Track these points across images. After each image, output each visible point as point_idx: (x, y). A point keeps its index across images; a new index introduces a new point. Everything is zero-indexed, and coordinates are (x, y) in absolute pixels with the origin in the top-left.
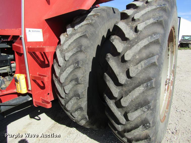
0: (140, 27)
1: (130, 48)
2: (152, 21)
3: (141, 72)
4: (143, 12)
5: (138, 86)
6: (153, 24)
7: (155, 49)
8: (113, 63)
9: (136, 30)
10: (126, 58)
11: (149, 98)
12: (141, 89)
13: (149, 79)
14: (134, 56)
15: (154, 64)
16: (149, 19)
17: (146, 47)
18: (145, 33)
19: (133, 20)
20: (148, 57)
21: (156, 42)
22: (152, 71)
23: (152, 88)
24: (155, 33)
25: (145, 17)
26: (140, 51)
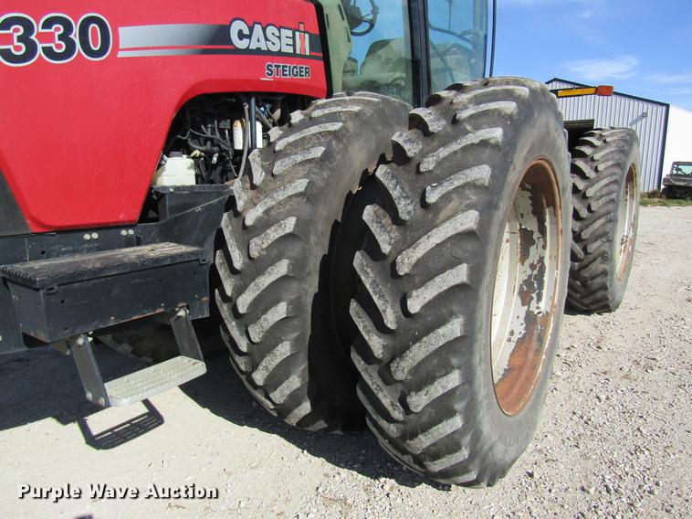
0: (601, 167)
1: (592, 186)
2: (611, 163)
3: (601, 207)
4: (602, 153)
5: (599, 218)
6: (613, 165)
7: (614, 187)
9: (596, 170)
10: (588, 195)
11: (608, 230)
12: (602, 221)
13: (609, 213)
14: (596, 192)
15: (613, 200)
16: (608, 160)
17: (606, 185)
18: (606, 173)
19: (592, 159)
20: (607, 194)
21: (615, 182)
22: (611, 206)
23: (611, 221)
24: (614, 174)
25: (605, 159)
26: (601, 188)
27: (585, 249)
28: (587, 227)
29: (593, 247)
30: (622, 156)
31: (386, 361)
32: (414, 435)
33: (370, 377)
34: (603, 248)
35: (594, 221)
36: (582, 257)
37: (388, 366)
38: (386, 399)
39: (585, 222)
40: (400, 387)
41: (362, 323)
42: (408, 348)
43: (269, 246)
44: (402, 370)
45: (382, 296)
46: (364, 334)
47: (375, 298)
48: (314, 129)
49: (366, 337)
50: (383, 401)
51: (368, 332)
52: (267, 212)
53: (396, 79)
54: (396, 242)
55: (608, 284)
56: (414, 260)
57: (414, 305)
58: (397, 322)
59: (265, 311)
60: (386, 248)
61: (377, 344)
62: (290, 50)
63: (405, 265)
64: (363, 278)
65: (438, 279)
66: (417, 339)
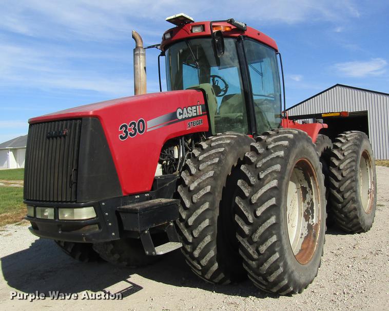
0: (346, 154)
1: (342, 164)
2: (350, 151)
3: (347, 174)
4: (346, 146)
5: (348, 180)
6: (351, 152)
7: (354, 163)
8: (334, 171)
9: (344, 155)
10: (341, 168)
11: (353, 186)
12: (349, 181)
13: (352, 177)
14: (344, 167)
15: (353, 170)
16: (349, 150)
17: (349, 163)
18: (348, 156)
19: (341, 150)
20: (350, 167)
21: (353, 161)
22: (353, 174)
23: (354, 181)
24: (353, 157)
25: (348, 149)
26: (347, 165)
27: (343, 197)
28: (342, 185)
29: (347, 195)
30: (356, 147)
31: (250, 235)
32: (262, 264)
33: (245, 243)
34: (352, 195)
35: (346, 182)
36: (342, 201)
37: (251, 237)
38: (251, 250)
39: (341, 182)
40: (256, 245)
41: (240, 222)
42: (258, 229)
43: (201, 197)
44: (256, 237)
45: (247, 212)
46: (241, 226)
47: (245, 212)
48: (213, 151)
49: (242, 227)
50: (250, 252)
51: (243, 225)
52: (199, 184)
53: (238, 116)
54: (251, 192)
55: (358, 215)
56: (257, 197)
57: (259, 213)
58: (253, 220)
59: (200, 224)
60: (247, 195)
61: (246, 229)
62: (195, 114)
63: (254, 199)
64: (240, 206)
65: (266, 204)
66: (260, 225)
